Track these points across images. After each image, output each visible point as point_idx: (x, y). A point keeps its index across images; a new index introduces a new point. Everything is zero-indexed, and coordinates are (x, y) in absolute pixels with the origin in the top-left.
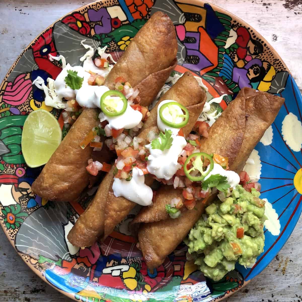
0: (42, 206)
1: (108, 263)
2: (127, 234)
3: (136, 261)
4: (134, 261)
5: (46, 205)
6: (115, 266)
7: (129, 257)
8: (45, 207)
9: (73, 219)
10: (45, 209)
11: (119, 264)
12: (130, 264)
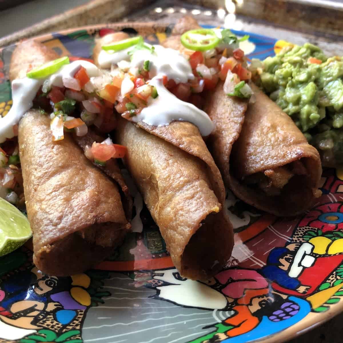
0: (88, 308)
1: (281, 267)
2: (246, 223)
3: (302, 233)
4: (301, 234)
5: (92, 301)
6: (293, 260)
7: (289, 240)
8: (94, 304)
9: (159, 281)
10: (97, 305)
11: (294, 253)
12: (303, 241)
